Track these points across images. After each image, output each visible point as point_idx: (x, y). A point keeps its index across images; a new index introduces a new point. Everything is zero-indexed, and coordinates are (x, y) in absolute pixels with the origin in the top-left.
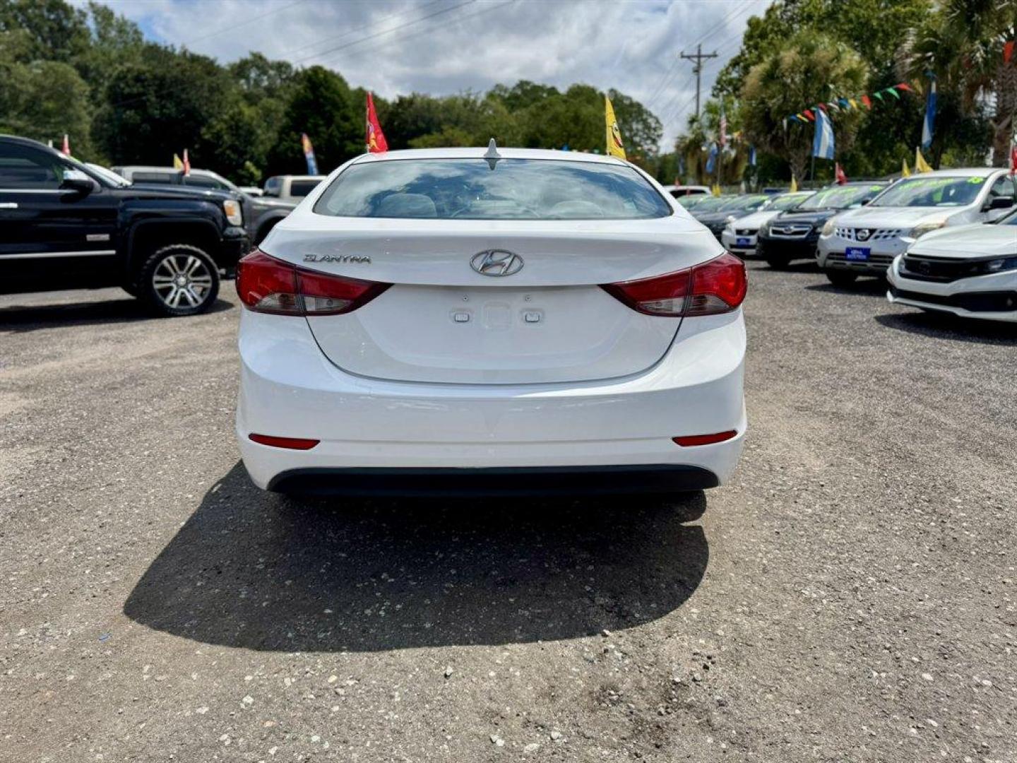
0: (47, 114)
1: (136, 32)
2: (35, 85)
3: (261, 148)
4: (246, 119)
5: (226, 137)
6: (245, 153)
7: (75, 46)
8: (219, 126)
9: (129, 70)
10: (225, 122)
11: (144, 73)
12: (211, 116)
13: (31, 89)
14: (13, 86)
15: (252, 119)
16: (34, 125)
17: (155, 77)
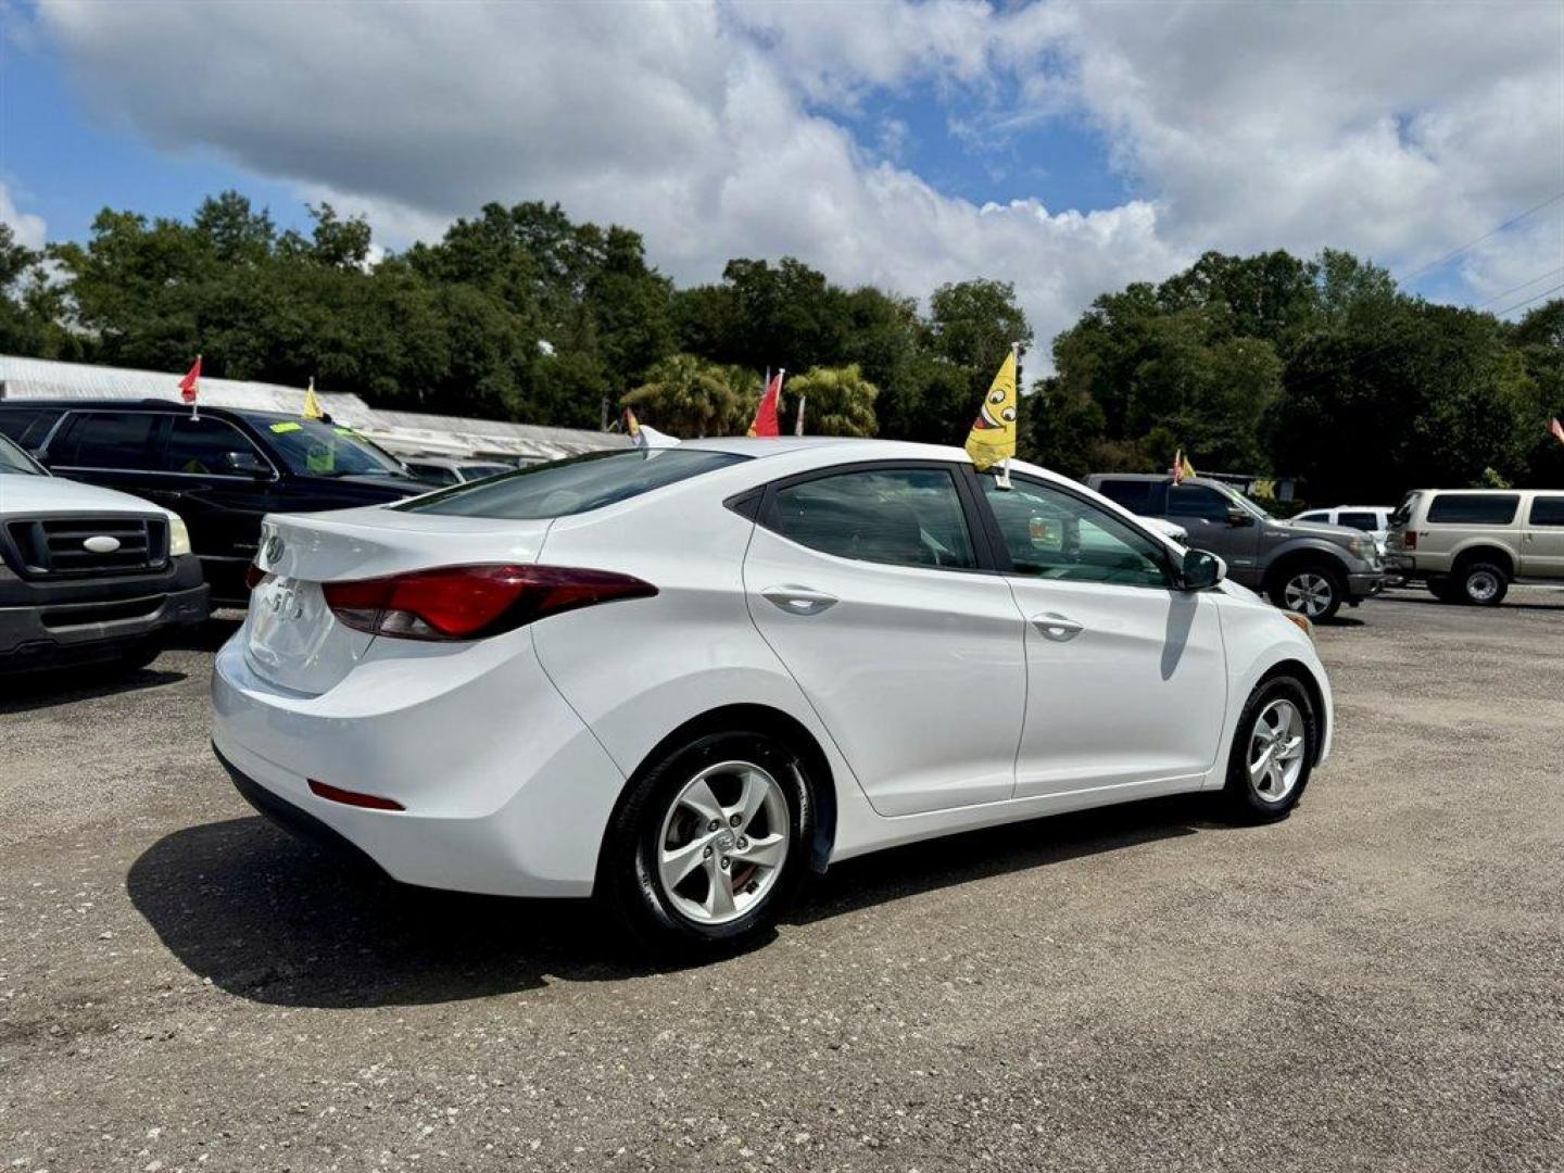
0: (1226, 407)
1: (1385, 283)
2: (1217, 370)
3: (1519, 446)
4: (1499, 398)
5: (1456, 429)
6: (1489, 452)
7: (1291, 313)
8: (1445, 410)
9: (1321, 340)
10: (1460, 405)
11: (1339, 343)
12: (1436, 397)
13: (1211, 376)
14: (1191, 374)
15: (1510, 398)
16: (1204, 423)
17: (1356, 346)
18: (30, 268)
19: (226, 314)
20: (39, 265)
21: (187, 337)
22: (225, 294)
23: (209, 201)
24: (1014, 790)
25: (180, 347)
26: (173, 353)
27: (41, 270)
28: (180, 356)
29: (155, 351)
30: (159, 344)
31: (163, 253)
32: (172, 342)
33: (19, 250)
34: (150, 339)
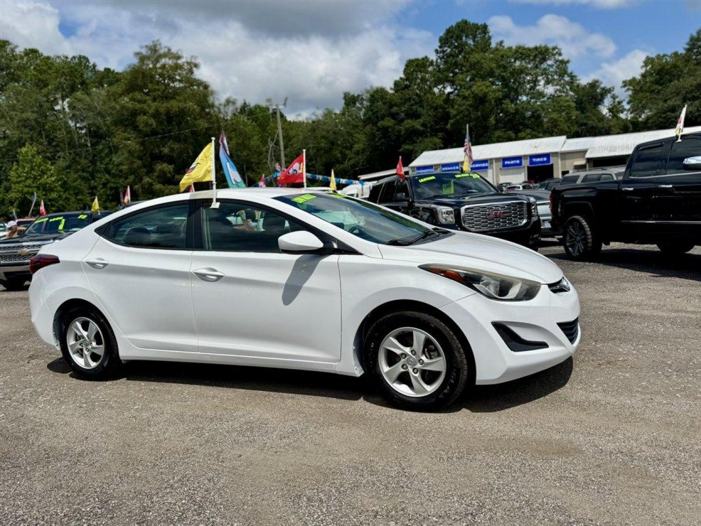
18: (609, 95)
19: (696, 93)
20: (612, 93)
21: (677, 109)
22: (695, 82)
23: (692, 35)
24: (199, 348)
25: (673, 115)
26: (670, 119)
27: (614, 95)
28: (673, 119)
29: (661, 120)
30: (663, 116)
31: (668, 70)
32: (669, 113)
33: (603, 89)
34: (659, 115)
